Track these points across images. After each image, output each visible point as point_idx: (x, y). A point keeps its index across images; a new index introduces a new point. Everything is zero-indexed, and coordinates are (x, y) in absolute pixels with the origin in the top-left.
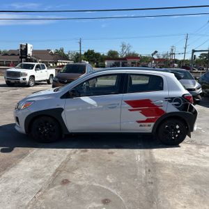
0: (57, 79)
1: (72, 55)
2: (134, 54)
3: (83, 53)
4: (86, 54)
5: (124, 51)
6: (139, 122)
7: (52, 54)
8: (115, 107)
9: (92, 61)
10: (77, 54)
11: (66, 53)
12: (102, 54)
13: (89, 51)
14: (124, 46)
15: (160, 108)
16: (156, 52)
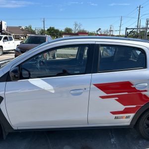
0: (19, 50)
1: (38, 31)
2: (83, 31)
3: (46, 29)
4: (48, 30)
5: (77, 28)
6: (113, 113)
7: (22, 30)
8: (80, 94)
9: (53, 35)
10: (42, 30)
11: (34, 29)
12: (60, 30)
13: (50, 28)
14: (76, 25)
15: (144, 93)
16: (100, 29)
